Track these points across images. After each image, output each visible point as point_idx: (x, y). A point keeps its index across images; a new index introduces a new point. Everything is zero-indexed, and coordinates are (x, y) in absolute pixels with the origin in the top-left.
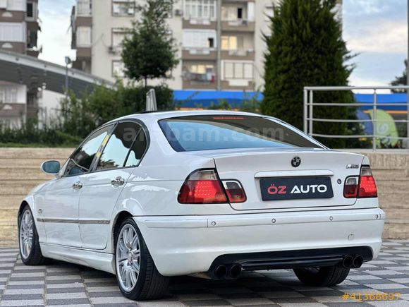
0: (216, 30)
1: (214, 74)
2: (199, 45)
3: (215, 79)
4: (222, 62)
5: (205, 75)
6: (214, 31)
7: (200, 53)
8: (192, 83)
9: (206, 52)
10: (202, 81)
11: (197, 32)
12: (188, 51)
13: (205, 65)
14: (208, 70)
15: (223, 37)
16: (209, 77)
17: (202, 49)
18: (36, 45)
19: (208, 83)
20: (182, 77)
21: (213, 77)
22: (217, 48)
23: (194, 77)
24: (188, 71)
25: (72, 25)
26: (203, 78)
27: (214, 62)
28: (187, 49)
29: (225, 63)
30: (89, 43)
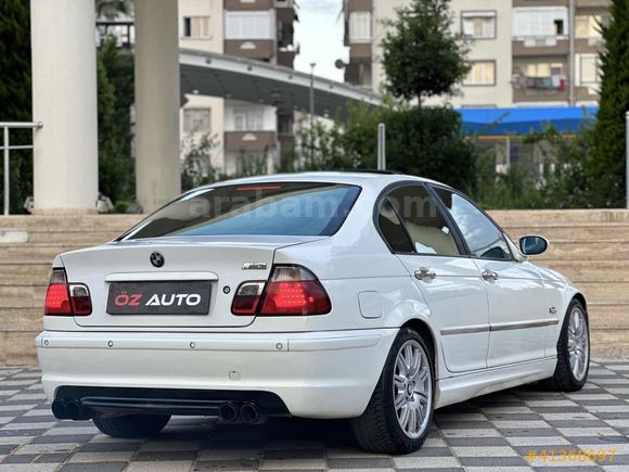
0: (568, 6)
1: (564, 78)
2: (540, 33)
3: (566, 84)
4: (577, 56)
5: (549, 79)
6: (564, 8)
7: (541, 44)
8: (529, 93)
9: (551, 43)
10: (545, 89)
11: (537, 11)
12: (522, 42)
13: (549, 63)
14: (555, 71)
15: (578, 18)
16: (556, 82)
17: (544, 39)
18: (292, 43)
19: (554, 92)
20: (512, 83)
21: (562, 82)
22: (569, 35)
23: (531, 84)
24: (522, 74)
25: (343, 9)
26: (547, 84)
27: (564, 57)
28: (519, 39)
29: (581, 59)
30: (368, 37)
